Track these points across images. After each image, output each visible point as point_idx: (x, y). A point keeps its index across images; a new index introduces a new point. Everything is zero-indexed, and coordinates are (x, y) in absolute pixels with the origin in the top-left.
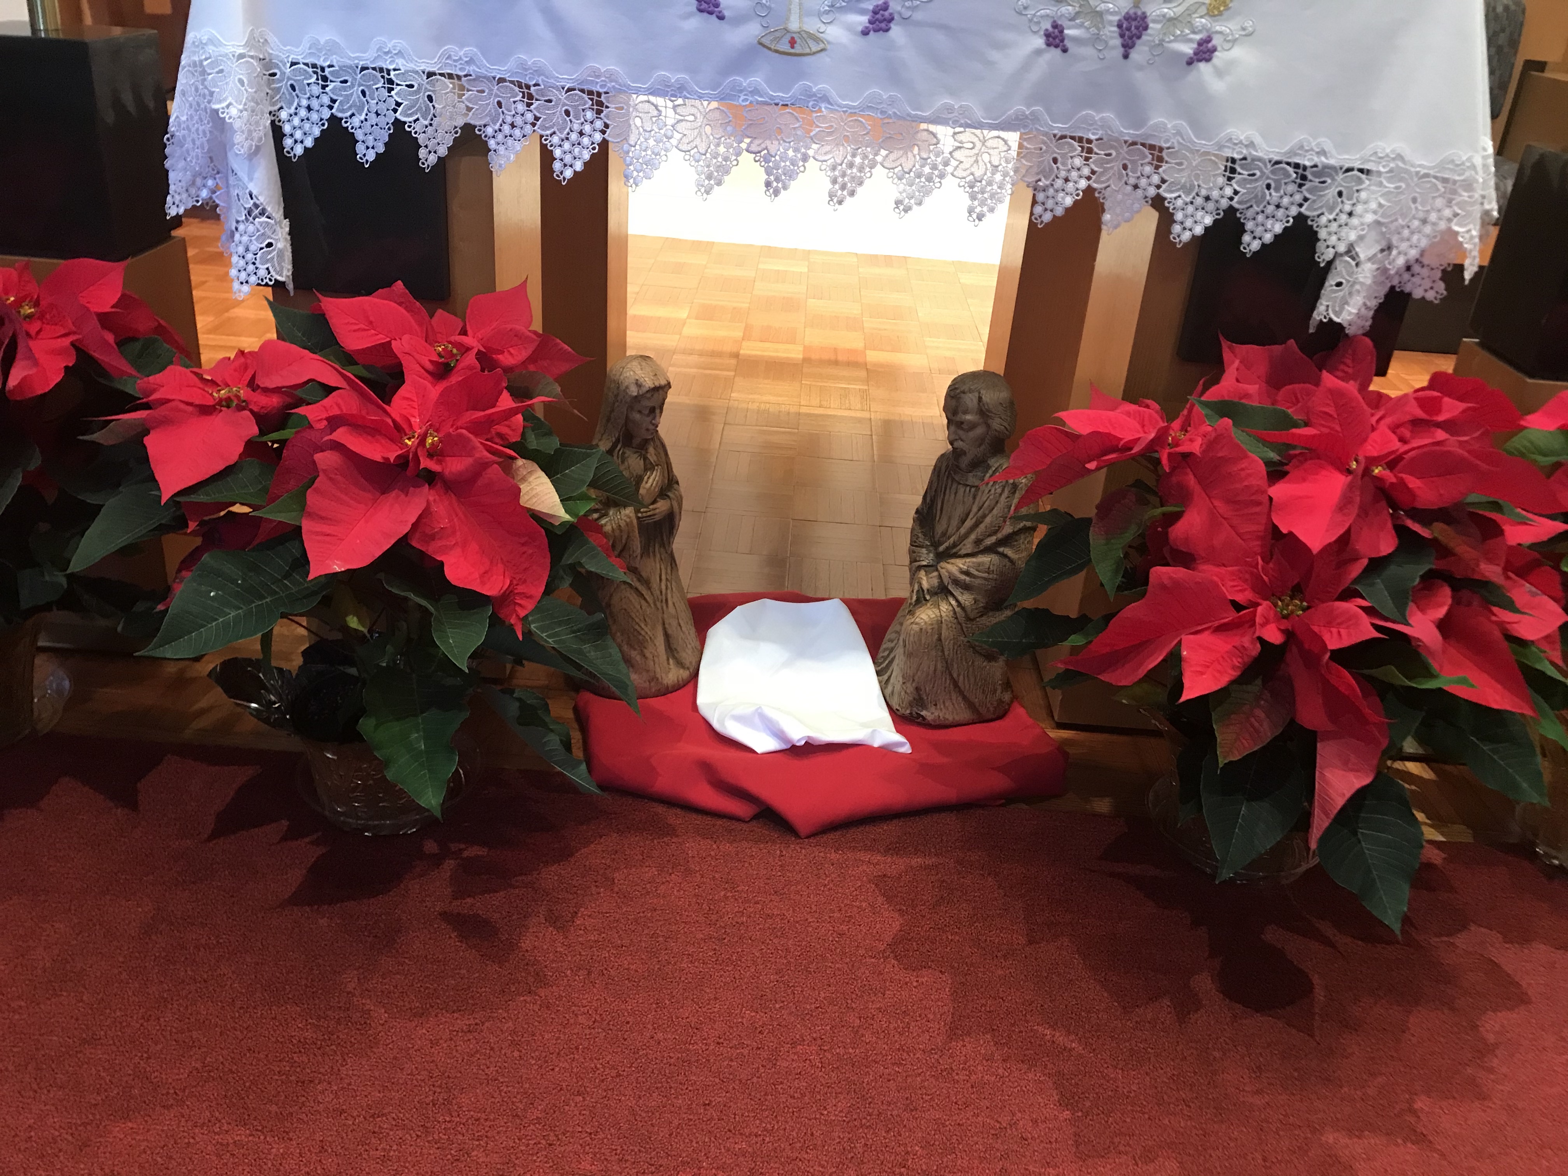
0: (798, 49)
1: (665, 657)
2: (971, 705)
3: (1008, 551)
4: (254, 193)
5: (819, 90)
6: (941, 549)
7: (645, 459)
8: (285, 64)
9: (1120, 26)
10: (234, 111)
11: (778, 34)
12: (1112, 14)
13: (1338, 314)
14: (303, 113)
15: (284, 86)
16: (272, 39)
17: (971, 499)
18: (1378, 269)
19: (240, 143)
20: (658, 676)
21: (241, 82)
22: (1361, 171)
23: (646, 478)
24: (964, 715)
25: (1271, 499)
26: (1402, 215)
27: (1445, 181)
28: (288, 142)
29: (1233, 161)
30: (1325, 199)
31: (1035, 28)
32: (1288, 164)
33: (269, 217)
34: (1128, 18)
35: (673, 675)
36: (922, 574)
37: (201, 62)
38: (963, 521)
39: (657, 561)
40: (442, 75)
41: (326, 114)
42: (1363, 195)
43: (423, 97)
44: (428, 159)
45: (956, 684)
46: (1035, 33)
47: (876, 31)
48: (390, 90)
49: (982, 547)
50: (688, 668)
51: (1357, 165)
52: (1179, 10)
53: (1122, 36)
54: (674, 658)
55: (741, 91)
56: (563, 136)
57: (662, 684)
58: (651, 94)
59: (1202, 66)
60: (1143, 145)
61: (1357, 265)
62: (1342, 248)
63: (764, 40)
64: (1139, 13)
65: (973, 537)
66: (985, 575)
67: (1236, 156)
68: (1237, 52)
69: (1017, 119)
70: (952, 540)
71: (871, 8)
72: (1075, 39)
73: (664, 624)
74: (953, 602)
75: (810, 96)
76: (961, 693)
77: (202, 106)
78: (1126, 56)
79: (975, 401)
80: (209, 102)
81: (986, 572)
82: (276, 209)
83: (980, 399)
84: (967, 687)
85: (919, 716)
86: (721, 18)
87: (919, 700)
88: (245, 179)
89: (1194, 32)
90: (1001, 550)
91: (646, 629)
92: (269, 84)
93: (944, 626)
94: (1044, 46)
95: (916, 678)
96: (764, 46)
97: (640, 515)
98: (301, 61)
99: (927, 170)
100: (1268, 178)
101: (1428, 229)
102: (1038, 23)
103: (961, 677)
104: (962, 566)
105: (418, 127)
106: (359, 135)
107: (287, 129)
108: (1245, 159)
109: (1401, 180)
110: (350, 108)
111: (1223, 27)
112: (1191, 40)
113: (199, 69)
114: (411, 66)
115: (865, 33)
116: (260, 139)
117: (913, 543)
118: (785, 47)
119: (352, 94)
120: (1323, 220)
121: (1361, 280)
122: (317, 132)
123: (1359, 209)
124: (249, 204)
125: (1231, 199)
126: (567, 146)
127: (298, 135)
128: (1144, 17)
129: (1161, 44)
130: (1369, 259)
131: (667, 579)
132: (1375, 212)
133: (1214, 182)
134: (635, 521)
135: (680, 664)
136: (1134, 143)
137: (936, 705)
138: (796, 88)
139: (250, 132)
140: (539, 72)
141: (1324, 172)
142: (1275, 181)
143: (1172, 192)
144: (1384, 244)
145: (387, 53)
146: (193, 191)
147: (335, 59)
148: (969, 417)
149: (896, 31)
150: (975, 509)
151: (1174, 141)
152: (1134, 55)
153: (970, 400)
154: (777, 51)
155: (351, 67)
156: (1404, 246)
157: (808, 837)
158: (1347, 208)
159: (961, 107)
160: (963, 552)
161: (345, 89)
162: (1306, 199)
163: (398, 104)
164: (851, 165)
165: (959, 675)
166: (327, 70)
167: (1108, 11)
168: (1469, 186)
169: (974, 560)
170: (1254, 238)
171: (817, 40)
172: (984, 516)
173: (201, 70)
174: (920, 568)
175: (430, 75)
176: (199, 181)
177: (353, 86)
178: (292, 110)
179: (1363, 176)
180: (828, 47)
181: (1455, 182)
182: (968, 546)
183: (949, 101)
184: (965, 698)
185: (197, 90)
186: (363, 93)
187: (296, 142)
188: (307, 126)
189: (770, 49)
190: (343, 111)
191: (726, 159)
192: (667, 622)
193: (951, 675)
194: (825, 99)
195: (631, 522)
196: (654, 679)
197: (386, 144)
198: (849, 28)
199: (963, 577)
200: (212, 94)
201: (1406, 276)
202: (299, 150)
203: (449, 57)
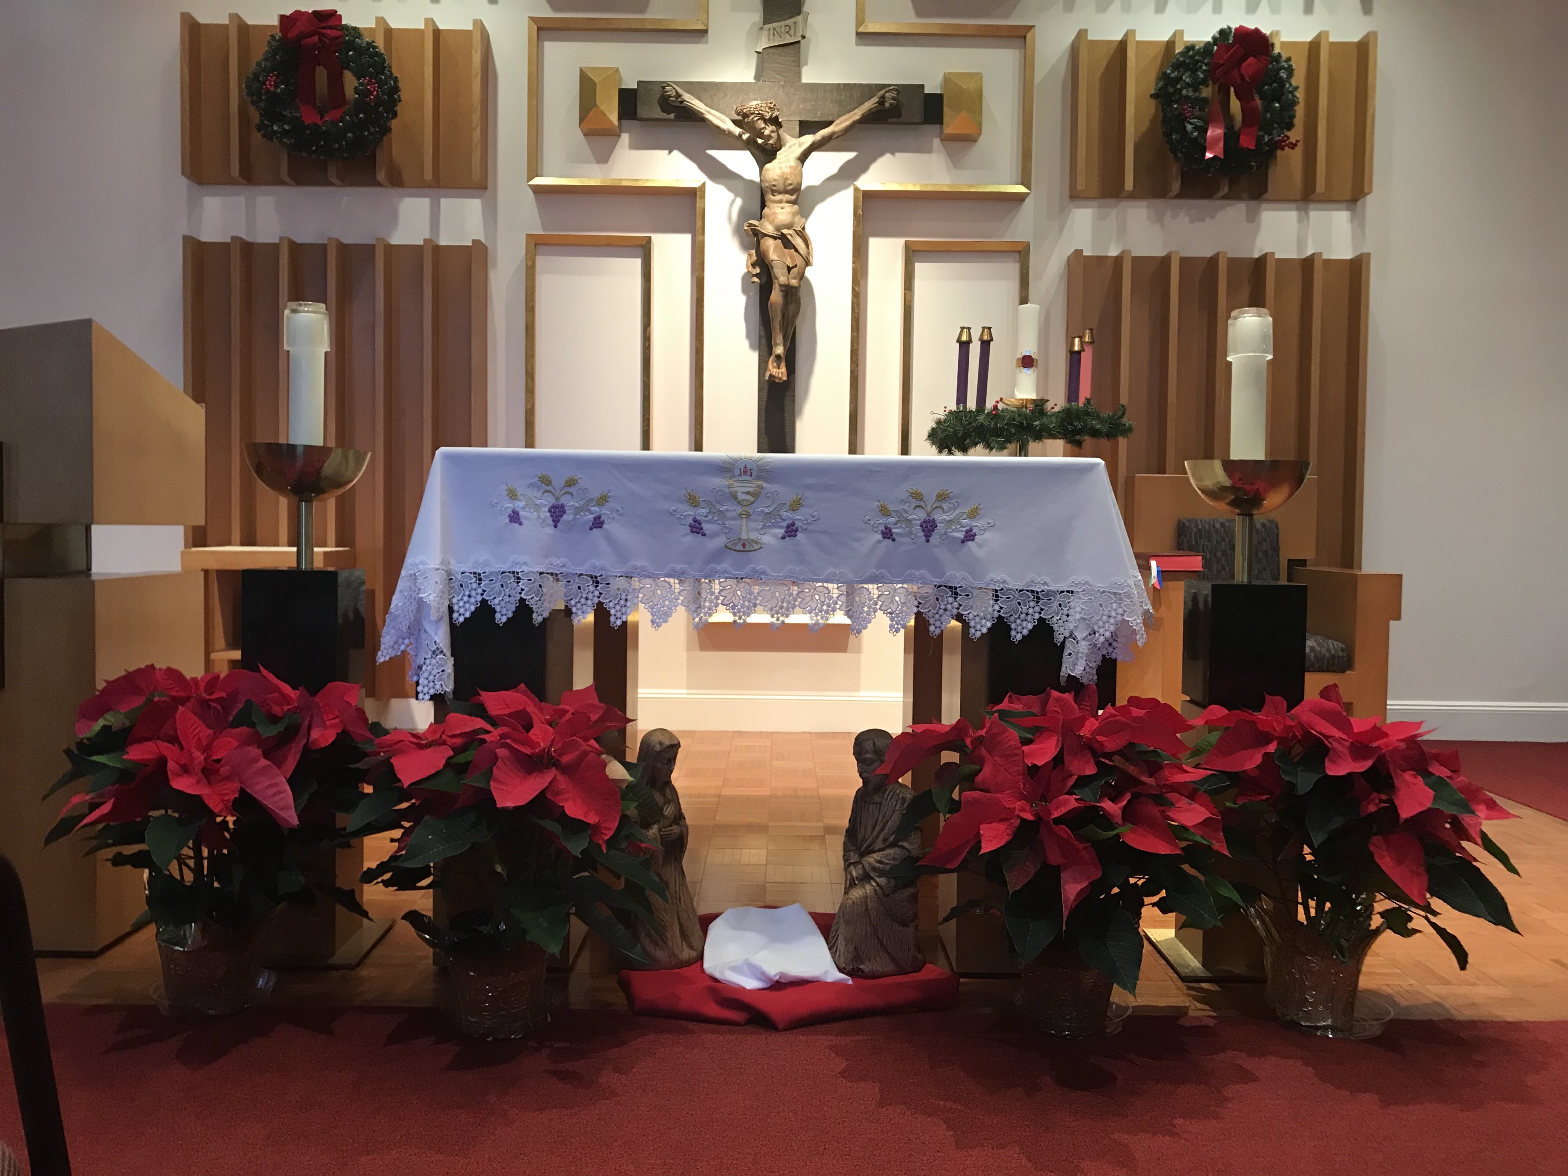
0: (747, 548)
1: (680, 941)
2: (894, 960)
3: (905, 844)
4: (438, 642)
5: (760, 569)
6: (863, 849)
7: (665, 796)
8: (458, 574)
9: (921, 526)
10: (431, 598)
11: (735, 541)
12: (917, 520)
13: (1071, 671)
14: (466, 599)
15: (456, 585)
16: (452, 560)
17: (877, 811)
18: (1090, 645)
19: (434, 615)
20: (676, 952)
21: (437, 583)
22: (1068, 592)
23: (665, 808)
24: (890, 967)
25: (1023, 751)
26: (1096, 613)
27: (1115, 594)
28: (455, 615)
29: (996, 591)
30: (1053, 609)
31: (876, 530)
32: (1028, 591)
33: (444, 655)
34: (925, 521)
35: (686, 954)
36: (852, 868)
37: (415, 574)
38: (874, 828)
39: (673, 870)
40: (548, 573)
41: (479, 598)
42: (1072, 604)
43: (536, 585)
44: (537, 619)
45: (881, 942)
46: (876, 532)
47: (790, 536)
48: (518, 583)
49: (888, 843)
50: (696, 950)
51: (1066, 589)
52: (952, 516)
53: (923, 531)
54: (686, 941)
55: (717, 572)
56: (616, 602)
57: (678, 958)
58: (666, 577)
59: (970, 543)
60: (946, 586)
61: (1077, 643)
62: (1067, 635)
63: (728, 545)
64: (931, 519)
65: (881, 837)
66: (892, 862)
67: (997, 588)
68: (987, 535)
69: (872, 576)
70: (868, 842)
71: (785, 525)
72: (897, 534)
73: (678, 915)
74: (874, 884)
75: (755, 572)
76: (886, 951)
77: (413, 597)
78: (928, 541)
79: (872, 745)
80: (418, 594)
81: (892, 860)
82: (448, 652)
83: (874, 744)
84: (890, 946)
85: (859, 969)
86: (704, 535)
87: (857, 957)
88: (433, 634)
89: (963, 527)
90: (900, 844)
91: (666, 917)
92: (449, 584)
93: (869, 900)
94: (882, 539)
95: (854, 940)
96: (727, 547)
97: (661, 833)
98: (467, 570)
99: (825, 608)
100: (1018, 599)
101: (1112, 621)
102: (877, 527)
103: (885, 938)
104: (876, 857)
105: (533, 601)
106: (498, 609)
107: (456, 608)
108: (1002, 589)
109: (1091, 595)
110: (494, 594)
111: (977, 524)
112: (962, 531)
113: (413, 577)
114: (531, 569)
115: (783, 538)
116: (443, 613)
117: (845, 850)
118: (740, 548)
119: (495, 587)
120: (1054, 619)
121: (1081, 651)
122: (473, 608)
123: (1071, 612)
124: (434, 648)
125: (999, 611)
126: (618, 607)
127: (462, 611)
128: (934, 521)
129: (945, 533)
130: (1084, 639)
131: (680, 884)
132: (1080, 613)
133: (988, 603)
134: (659, 837)
135: (691, 947)
136: (940, 586)
137: (869, 960)
138: (748, 569)
139: (439, 608)
140: (603, 569)
141: (1049, 594)
142: (1022, 600)
143: (966, 611)
144: (1090, 630)
145: (517, 564)
146: (396, 646)
147: (487, 569)
148: (869, 756)
149: (800, 536)
150: (880, 818)
151: (962, 583)
152: (932, 539)
153: (868, 746)
154: (735, 550)
155: (496, 573)
156: (1101, 631)
157: (784, 1030)
158: (1066, 613)
159: (840, 572)
160: (877, 848)
161: (491, 584)
162: (1042, 610)
163: (523, 590)
164: (781, 607)
165: (883, 936)
166: (482, 575)
167: (914, 519)
168: (1129, 596)
169: (884, 852)
170: (1018, 633)
171: (756, 543)
172: (887, 822)
173: (414, 577)
174: (850, 864)
175: (541, 573)
176: (400, 641)
177: (496, 582)
178: (460, 598)
179: (1070, 595)
180: (763, 546)
181: (1120, 594)
182: (879, 844)
183: (832, 570)
184: (889, 954)
185: (410, 588)
186: (502, 586)
187: (460, 615)
188: (467, 606)
189: (731, 549)
190: (489, 596)
191: (710, 609)
192: (680, 913)
193: (877, 936)
194: (764, 573)
195: (656, 837)
196: (673, 955)
197: (514, 613)
198: (775, 536)
199: (878, 865)
200: (419, 590)
201: (1110, 649)
202: (461, 619)
203: (552, 564)
